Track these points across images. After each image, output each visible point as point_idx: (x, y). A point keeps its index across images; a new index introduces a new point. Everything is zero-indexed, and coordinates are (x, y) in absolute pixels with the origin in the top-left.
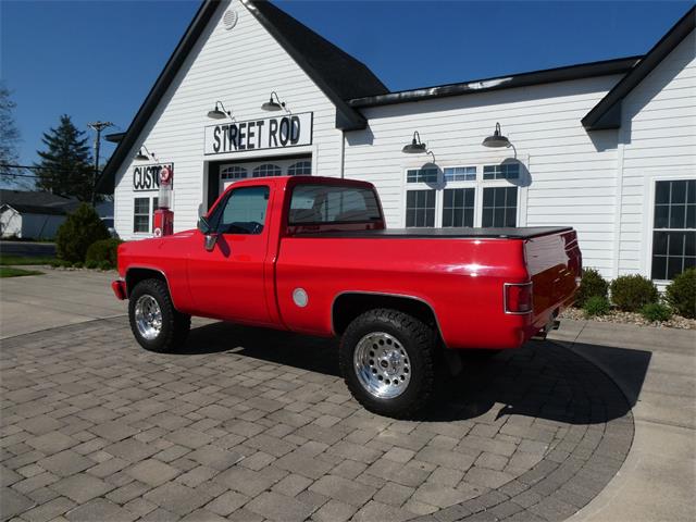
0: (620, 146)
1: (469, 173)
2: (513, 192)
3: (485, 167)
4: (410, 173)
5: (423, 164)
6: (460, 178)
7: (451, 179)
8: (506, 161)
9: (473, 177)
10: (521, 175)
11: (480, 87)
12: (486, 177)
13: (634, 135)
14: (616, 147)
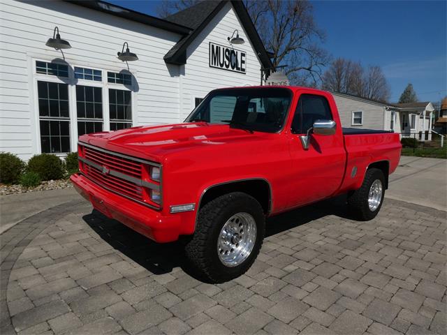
0: (181, 75)
1: (97, 75)
2: (128, 95)
3: (108, 73)
4: (38, 64)
5: (54, 58)
6: (89, 78)
7: (81, 77)
8: (123, 71)
9: (99, 79)
10: (132, 83)
11: (107, 9)
12: (110, 80)
13: (186, 71)
14: (179, 76)
